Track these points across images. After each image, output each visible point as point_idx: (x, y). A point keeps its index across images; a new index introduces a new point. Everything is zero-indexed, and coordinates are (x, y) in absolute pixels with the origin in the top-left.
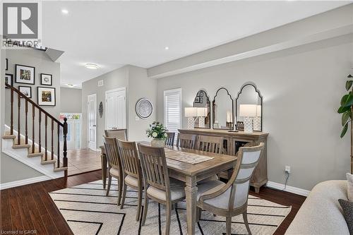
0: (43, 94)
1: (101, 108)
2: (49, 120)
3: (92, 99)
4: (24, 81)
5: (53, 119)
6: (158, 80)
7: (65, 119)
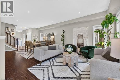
0: (12, 34)
1: (26, 37)
2: (14, 39)
3: (24, 35)
4: (8, 31)
5: (15, 39)
6: (39, 31)
7: (17, 39)
